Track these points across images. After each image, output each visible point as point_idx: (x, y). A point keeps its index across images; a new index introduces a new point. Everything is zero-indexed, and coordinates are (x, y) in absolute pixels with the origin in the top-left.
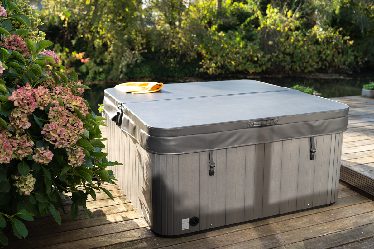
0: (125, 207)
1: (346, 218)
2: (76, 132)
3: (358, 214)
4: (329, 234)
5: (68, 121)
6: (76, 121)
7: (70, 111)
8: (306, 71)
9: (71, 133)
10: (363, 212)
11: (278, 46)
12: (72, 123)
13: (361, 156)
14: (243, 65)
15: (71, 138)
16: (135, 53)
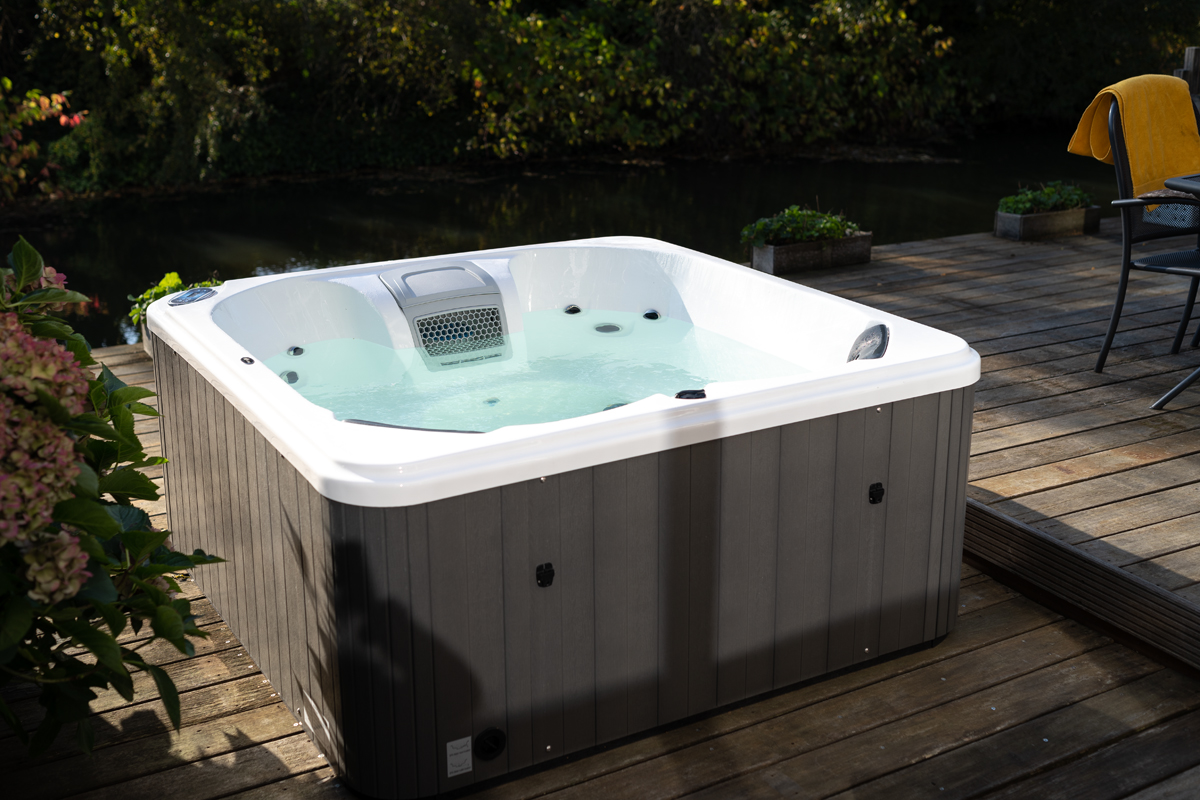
0: (240, 691)
1: (989, 691)
2: (50, 479)
3: (1025, 671)
4: (940, 754)
5: (15, 441)
6: (46, 438)
7: (19, 400)
8: (809, 139)
9: (29, 485)
10: (1041, 664)
11: (717, 59)
12: (30, 448)
13: (1019, 462)
14: (607, 123)
15: (31, 505)
16: (245, 94)
